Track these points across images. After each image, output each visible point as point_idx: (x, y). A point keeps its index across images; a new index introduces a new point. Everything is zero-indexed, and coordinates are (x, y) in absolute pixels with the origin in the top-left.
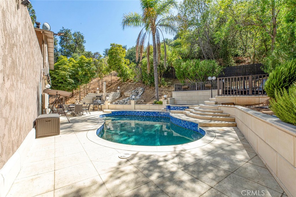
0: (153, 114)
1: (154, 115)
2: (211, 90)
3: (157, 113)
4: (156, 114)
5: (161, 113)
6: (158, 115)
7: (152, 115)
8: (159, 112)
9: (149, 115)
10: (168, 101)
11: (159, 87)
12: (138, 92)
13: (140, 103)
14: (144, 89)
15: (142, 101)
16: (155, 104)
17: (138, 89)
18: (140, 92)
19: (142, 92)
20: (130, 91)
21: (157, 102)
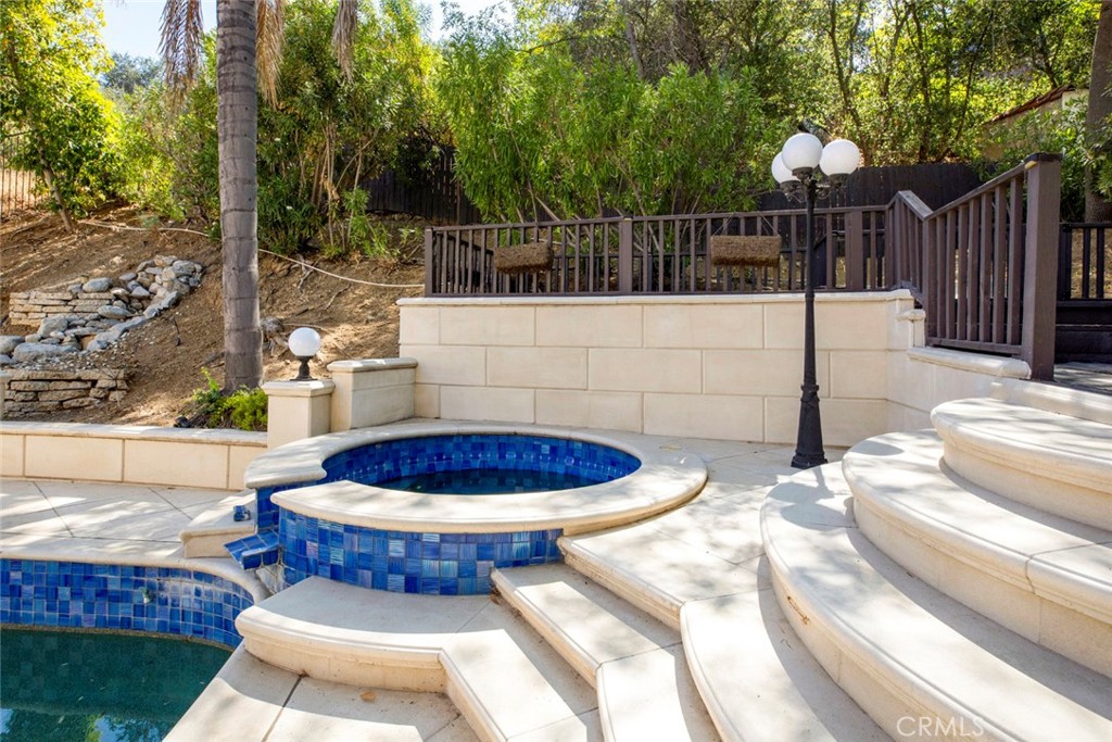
0: (64, 592)
1: (76, 608)
2: (802, 296)
3: (114, 585)
4: (102, 594)
5: (171, 583)
6: (124, 611)
7: (40, 605)
8: (139, 570)
10: (330, 394)
11: (332, 261)
12: (144, 293)
13: (74, 403)
14: (204, 271)
15: (94, 382)
16: (201, 421)
17: (153, 265)
18: (160, 293)
19: (173, 294)
20: (73, 283)
21: (227, 392)
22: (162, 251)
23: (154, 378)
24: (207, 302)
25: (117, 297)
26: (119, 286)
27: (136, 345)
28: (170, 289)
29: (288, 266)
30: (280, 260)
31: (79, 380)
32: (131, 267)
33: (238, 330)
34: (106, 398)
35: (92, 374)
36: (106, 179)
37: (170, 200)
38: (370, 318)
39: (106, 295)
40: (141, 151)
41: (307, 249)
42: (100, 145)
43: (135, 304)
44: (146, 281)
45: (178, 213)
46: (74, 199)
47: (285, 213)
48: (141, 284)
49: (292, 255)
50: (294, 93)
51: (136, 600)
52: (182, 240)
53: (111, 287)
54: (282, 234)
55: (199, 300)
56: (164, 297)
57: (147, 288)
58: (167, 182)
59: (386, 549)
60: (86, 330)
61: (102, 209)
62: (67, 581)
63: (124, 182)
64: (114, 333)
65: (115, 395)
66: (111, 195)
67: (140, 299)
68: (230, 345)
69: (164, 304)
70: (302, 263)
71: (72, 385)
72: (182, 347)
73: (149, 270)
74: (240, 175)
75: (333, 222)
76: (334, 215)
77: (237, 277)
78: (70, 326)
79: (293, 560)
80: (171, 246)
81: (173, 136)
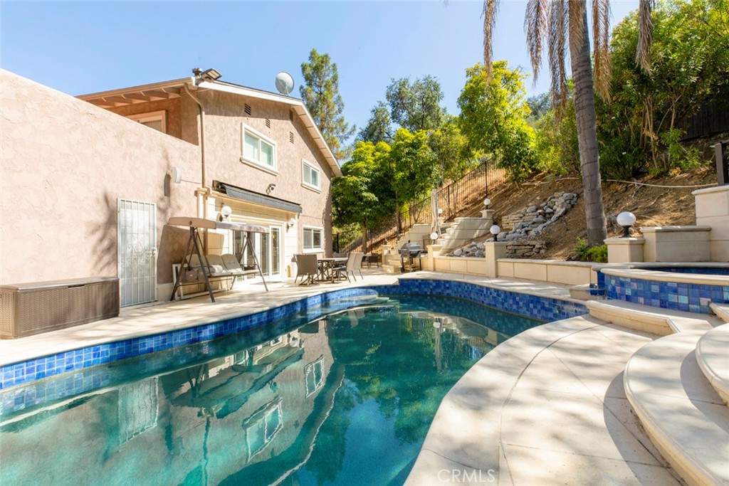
0: (531, 306)
1: (535, 311)
3: (547, 305)
4: (543, 308)
5: (566, 307)
6: (550, 315)
7: (525, 309)
8: (555, 300)
9: (515, 307)
10: (642, 244)
11: (657, 178)
12: (551, 210)
13: (527, 254)
14: (578, 196)
15: (534, 246)
16: (579, 258)
17: (554, 198)
18: (558, 210)
19: (564, 209)
20: (523, 210)
21: (589, 247)
22: (558, 190)
23: (557, 244)
24: (580, 211)
25: (540, 214)
26: (540, 209)
27: (550, 232)
28: (562, 207)
29: (625, 186)
30: (621, 183)
31: (529, 245)
32: (545, 200)
33: (593, 218)
34: (538, 252)
35: (533, 243)
36: (531, 163)
37: (560, 165)
38: (683, 207)
39: (534, 214)
40: (544, 146)
41: (638, 174)
42: (528, 149)
43: (547, 216)
44: (551, 205)
45: (564, 170)
46: (521, 175)
47: (621, 157)
48: (549, 207)
49: (629, 179)
50: (621, 89)
51: (554, 312)
52: (567, 183)
53: (537, 210)
54: (621, 170)
55: (576, 210)
56: (560, 211)
57: (552, 209)
58: (558, 157)
59: (650, 289)
60: (529, 229)
61: (531, 176)
62: (532, 302)
63: (539, 162)
64: (540, 228)
65: (542, 251)
66: (534, 170)
67: (549, 214)
68: (589, 225)
69: (560, 213)
70: (635, 182)
71: (526, 247)
72: (569, 232)
73: (553, 200)
74: (589, 147)
75: (655, 155)
76: (656, 150)
77: (591, 194)
78: (523, 227)
79: (611, 294)
80: (562, 187)
81: (559, 133)
